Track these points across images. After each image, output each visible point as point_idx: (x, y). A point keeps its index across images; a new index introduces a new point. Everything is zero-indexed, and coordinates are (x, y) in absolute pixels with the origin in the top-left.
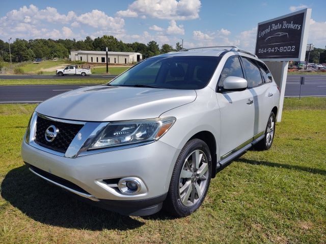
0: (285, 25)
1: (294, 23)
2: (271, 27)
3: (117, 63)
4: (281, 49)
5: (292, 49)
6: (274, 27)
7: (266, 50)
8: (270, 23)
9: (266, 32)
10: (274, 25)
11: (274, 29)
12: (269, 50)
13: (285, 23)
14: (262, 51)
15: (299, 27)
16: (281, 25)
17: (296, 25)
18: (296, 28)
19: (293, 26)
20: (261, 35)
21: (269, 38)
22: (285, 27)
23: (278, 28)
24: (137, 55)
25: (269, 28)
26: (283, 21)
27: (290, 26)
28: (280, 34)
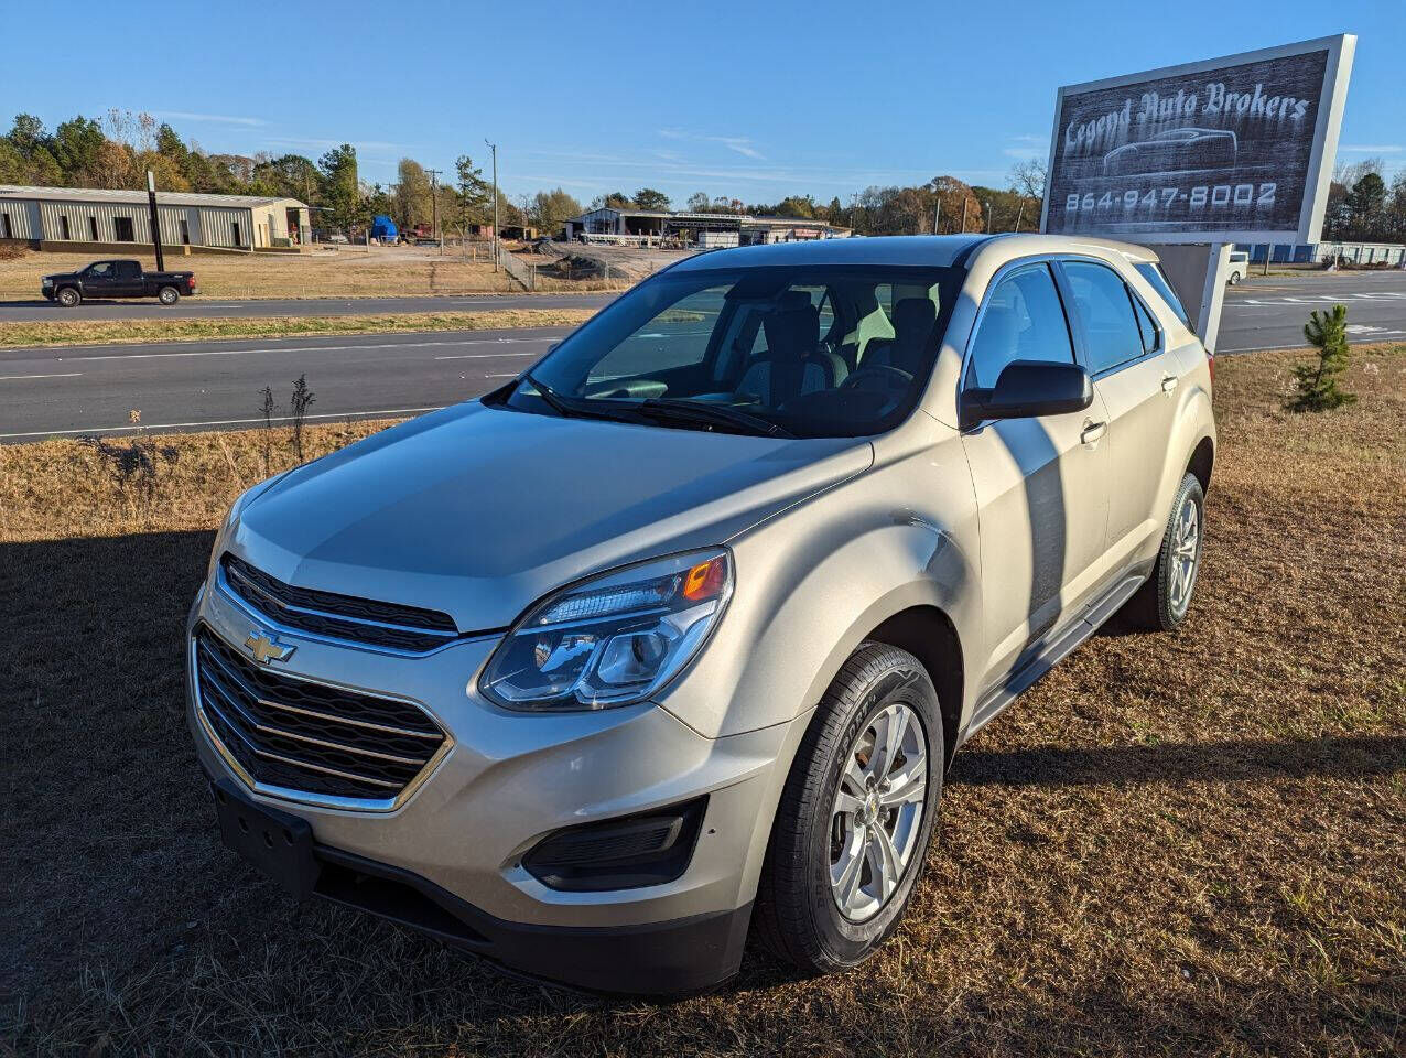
0: (1220, 98)
6: (1156, 106)
7: (1112, 199)
8: (1129, 90)
9: (1109, 127)
10: (1155, 95)
11: (1155, 115)
12: (1126, 199)
13: (1218, 89)
14: (1087, 204)
15: (1301, 109)
16: (1194, 98)
17: (1281, 102)
18: (1282, 113)
19: (1266, 104)
20: (1080, 138)
21: (1130, 151)
22: (1221, 105)
23: (1179, 110)
24: (288, 209)
25: (1127, 111)
26: (1209, 82)
27: (1246, 105)
28: (1193, 135)
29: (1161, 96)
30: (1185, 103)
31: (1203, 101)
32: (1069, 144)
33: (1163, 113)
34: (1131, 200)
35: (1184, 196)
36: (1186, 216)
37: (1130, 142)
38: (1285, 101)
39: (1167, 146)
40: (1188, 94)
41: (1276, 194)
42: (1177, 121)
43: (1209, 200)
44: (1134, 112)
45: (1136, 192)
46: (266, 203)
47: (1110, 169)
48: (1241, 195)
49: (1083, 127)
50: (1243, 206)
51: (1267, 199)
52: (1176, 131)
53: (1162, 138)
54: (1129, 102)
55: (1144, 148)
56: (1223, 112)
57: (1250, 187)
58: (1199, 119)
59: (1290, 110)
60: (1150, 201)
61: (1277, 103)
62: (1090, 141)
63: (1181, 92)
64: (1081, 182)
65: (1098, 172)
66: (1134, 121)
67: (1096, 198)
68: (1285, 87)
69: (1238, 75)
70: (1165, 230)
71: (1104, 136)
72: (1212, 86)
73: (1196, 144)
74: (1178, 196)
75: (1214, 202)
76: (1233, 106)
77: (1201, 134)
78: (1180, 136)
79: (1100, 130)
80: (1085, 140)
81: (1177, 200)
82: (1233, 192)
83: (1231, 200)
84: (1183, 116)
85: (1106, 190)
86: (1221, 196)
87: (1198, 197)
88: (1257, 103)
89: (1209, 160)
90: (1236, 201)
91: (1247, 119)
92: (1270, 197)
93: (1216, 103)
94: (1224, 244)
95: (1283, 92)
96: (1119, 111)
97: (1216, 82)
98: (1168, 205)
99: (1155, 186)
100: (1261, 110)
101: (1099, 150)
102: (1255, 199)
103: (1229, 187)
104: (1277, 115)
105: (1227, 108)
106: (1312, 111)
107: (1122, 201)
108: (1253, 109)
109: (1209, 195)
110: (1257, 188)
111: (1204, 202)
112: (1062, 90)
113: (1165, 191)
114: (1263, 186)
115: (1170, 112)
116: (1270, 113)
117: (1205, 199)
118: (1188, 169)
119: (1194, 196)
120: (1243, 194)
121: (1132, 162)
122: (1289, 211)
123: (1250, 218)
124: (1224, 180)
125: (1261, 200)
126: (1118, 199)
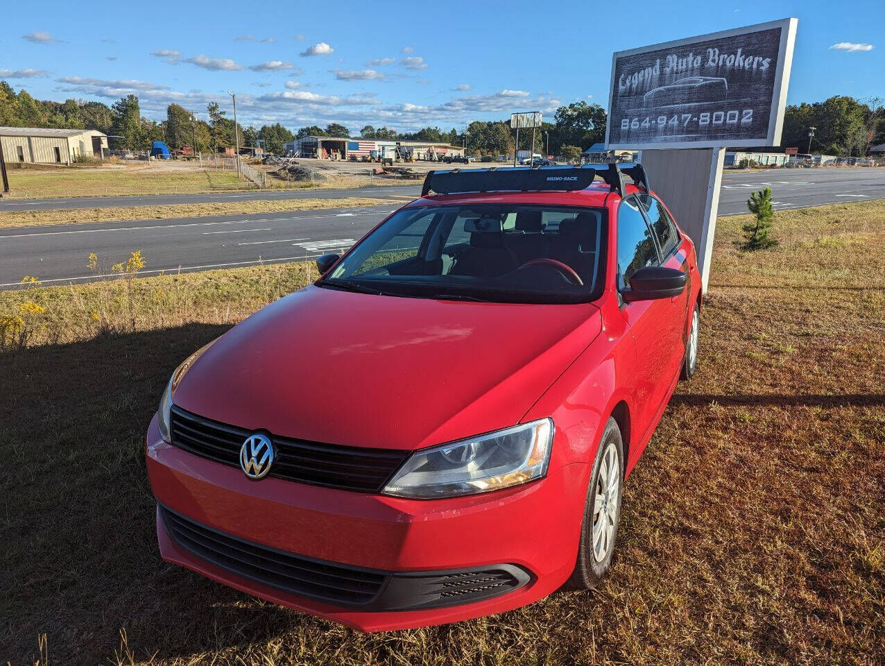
0: (716, 58)
1: (746, 54)
2: (665, 64)
3: (28, 161)
6: (677, 64)
7: (650, 121)
8: (659, 54)
9: (647, 76)
10: (675, 57)
11: (675, 69)
12: (658, 121)
13: (714, 52)
14: (635, 125)
15: (766, 64)
16: (699, 58)
17: (753, 60)
18: (755, 66)
19: (744, 60)
20: (628, 84)
21: (659, 91)
22: (716, 62)
23: (690, 66)
24: (92, 137)
25: (658, 66)
26: (708, 48)
27: (732, 62)
28: (700, 81)
29: (678, 57)
30: (693, 61)
31: (705, 60)
32: (621, 88)
33: (680, 67)
34: (662, 122)
35: (695, 119)
36: (696, 132)
37: (660, 86)
38: (756, 59)
39: (683, 88)
40: (695, 55)
41: (753, 116)
42: (689, 72)
43: (711, 121)
44: (662, 67)
45: (665, 118)
46: (76, 134)
47: (648, 102)
48: (730, 117)
49: (630, 77)
50: (732, 124)
51: (748, 118)
52: (688, 79)
53: (679, 83)
54: (658, 61)
55: (668, 90)
56: (718, 66)
57: (737, 112)
58: (703, 71)
59: (759, 64)
60: (674, 122)
61: (751, 61)
62: (634, 86)
63: (691, 54)
64: (630, 111)
65: (640, 105)
66: (662, 73)
67: (640, 121)
68: (756, 50)
69: (726, 43)
70: (683, 140)
71: (643, 83)
72: (711, 50)
73: (702, 87)
74: (691, 119)
75: (714, 122)
76: (724, 62)
77: (705, 80)
78: (692, 82)
79: (641, 79)
80: (631, 85)
81: (691, 121)
82: (725, 116)
83: (725, 120)
84: (692, 70)
85: (646, 116)
86: (718, 118)
87: (704, 120)
88: (739, 61)
89: (710, 97)
90: (728, 121)
91: (733, 70)
92: (749, 118)
93: (713, 61)
94: (721, 148)
95: (755, 54)
96: (653, 66)
97: (713, 48)
98: (685, 124)
99: (676, 113)
100: (742, 64)
101: (641, 91)
102: (740, 119)
103: (723, 113)
104: (751, 68)
105: (721, 64)
106: (773, 65)
107: (656, 123)
108: (736, 64)
109: (711, 117)
110: (741, 113)
111: (708, 123)
112: (616, 54)
113: (683, 116)
114: (744, 112)
115: (684, 66)
116: (747, 66)
117: (709, 120)
118: (696, 102)
119: (702, 118)
120: (733, 117)
121: (661, 98)
122: (761, 126)
123: (737, 131)
124: (720, 108)
125: (743, 120)
126: (654, 122)
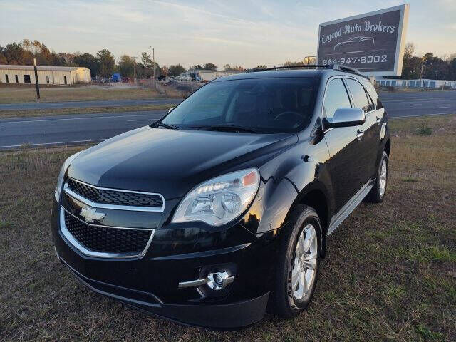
0: (369, 27)
1: (383, 24)
2: (344, 30)
3: (51, 83)
4: (363, 60)
5: (381, 59)
6: (349, 29)
7: (337, 61)
8: (342, 24)
9: (335, 36)
10: (349, 26)
11: (349, 32)
13: (368, 23)
15: (393, 29)
16: (361, 26)
18: (388, 31)
20: (326, 40)
21: (341, 45)
23: (356, 31)
25: (341, 31)
26: (365, 21)
27: (377, 28)
28: (361, 39)
30: (358, 28)
32: (323, 42)
34: (342, 61)
37: (342, 42)
38: (388, 27)
41: (387, 59)
42: (356, 34)
45: (344, 59)
47: (336, 51)
49: (327, 37)
51: (384, 60)
54: (341, 28)
55: (346, 44)
57: (379, 57)
60: (348, 62)
61: (385, 28)
62: (329, 41)
63: (357, 25)
66: (343, 35)
67: (332, 61)
69: (374, 18)
71: (334, 40)
73: (362, 42)
75: (368, 62)
78: (357, 40)
79: (332, 38)
81: (357, 61)
82: (373, 58)
83: (373, 61)
85: (335, 58)
86: (370, 59)
91: (376, 32)
93: (367, 28)
95: (388, 24)
96: (338, 31)
98: (354, 63)
100: (381, 30)
101: (332, 44)
105: (371, 29)
113: (353, 58)
114: (383, 56)
115: (353, 31)
116: (384, 31)
117: (365, 61)
